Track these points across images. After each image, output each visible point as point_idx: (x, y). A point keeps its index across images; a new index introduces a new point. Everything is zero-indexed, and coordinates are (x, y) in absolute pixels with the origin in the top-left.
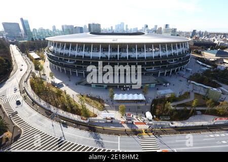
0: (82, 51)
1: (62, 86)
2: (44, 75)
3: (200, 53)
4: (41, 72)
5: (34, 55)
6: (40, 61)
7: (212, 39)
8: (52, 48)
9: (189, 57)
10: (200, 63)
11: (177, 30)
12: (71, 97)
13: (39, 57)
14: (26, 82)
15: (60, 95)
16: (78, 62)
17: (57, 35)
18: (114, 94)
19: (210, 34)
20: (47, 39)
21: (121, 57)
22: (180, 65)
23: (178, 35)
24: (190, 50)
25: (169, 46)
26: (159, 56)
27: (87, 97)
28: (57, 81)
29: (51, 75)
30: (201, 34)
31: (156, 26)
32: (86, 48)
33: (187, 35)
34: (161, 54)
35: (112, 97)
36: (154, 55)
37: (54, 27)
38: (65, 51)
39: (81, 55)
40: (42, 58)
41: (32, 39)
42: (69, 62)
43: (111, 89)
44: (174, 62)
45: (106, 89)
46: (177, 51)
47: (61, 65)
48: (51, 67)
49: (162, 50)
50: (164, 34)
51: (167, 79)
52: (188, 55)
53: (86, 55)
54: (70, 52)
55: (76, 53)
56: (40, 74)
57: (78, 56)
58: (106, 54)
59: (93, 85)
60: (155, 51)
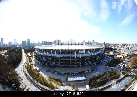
0: (50, 53)
1: (40, 71)
2: (32, 65)
3: (108, 53)
5: (29, 55)
6: (31, 58)
7: (111, 46)
8: (36, 51)
9: (105, 55)
11: (98, 43)
12: (44, 77)
13: (31, 56)
14: (25, 67)
15: (39, 76)
16: (48, 60)
17: (39, 45)
19: (110, 44)
20: (35, 47)
21: (72, 57)
22: (102, 59)
23: (99, 45)
24: (105, 51)
25: (96, 50)
26: (92, 56)
27: (53, 78)
28: (38, 69)
29: (35, 65)
30: (107, 44)
32: (52, 52)
33: (102, 45)
34: (93, 54)
35: (67, 79)
36: (89, 55)
37: (39, 42)
38: (42, 54)
39: (50, 56)
41: (30, 47)
42: (43, 59)
43: (66, 75)
44: (99, 58)
45: (63, 75)
46: (100, 52)
47: (40, 60)
49: (93, 52)
50: (92, 45)
51: (96, 67)
53: (52, 56)
54: (44, 54)
55: (47, 55)
56: (30, 64)
57: (48, 56)
58: (63, 55)
59: (56, 73)
60: (90, 53)
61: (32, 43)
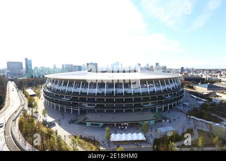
0: (79, 87)
2: (37, 112)
3: (192, 88)
4: (34, 109)
5: (30, 91)
6: (35, 98)
7: (199, 75)
8: (49, 85)
9: (183, 91)
10: (195, 96)
11: (167, 68)
12: (63, 138)
13: (34, 93)
14: (14, 120)
15: (50, 137)
16: (74, 99)
17: (56, 72)
18: (110, 134)
19: (197, 70)
20: (46, 76)
21: (118, 93)
22: (176, 100)
23: (168, 72)
24: (182, 85)
25: (162, 82)
26: (154, 91)
27: (81, 138)
28: (50, 119)
29: (44, 113)
30: (189, 71)
32: (83, 84)
33: (176, 71)
34: (156, 89)
35: (109, 138)
36: (149, 90)
38: (62, 88)
39: (78, 91)
40: (38, 95)
41: (32, 76)
42: (64, 99)
43: (107, 128)
44: (169, 97)
45: (102, 127)
46: (171, 86)
47: (57, 102)
48: (45, 104)
49: (156, 86)
50: (155, 71)
51: (166, 114)
52: (181, 90)
53: (82, 92)
54: (67, 88)
55: (73, 89)
56: (32, 111)
57: (74, 93)
58: (102, 90)
59: (88, 124)
60: (150, 86)
61: (39, 67)
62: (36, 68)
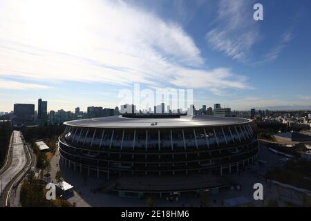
0: (110, 138)
1: (71, 194)
2: (48, 175)
3: (269, 138)
4: (44, 171)
6: (48, 154)
8: (69, 135)
9: (256, 143)
10: (275, 151)
11: (232, 110)
13: (47, 147)
14: (15, 187)
16: (102, 155)
17: (79, 118)
19: (274, 113)
20: (65, 123)
21: (164, 146)
23: (234, 116)
24: (255, 133)
26: (215, 144)
29: (58, 176)
30: (262, 114)
31: (204, 106)
34: (218, 140)
36: (208, 142)
37: (78, 109)
38: (86, 140)
39: (108, 145)
40: (52, 149)
41: (46, 123)
42: (88, 155)
43: (149, 200)
44: (238, 151)
45: (142, 198)
46: (239, 136)
48: (61, 163)
49: (218, 136)
50: (215, 115)
52: (254, 141)
53: (114, 145)
54: (92, 140)
55: (101, 142)
56: (42, 174)
57: (102, 146)
58: (142, 142)
59: (121, 193)
60: (209, 137)
61: (56, 111)
62: (52, 112)
